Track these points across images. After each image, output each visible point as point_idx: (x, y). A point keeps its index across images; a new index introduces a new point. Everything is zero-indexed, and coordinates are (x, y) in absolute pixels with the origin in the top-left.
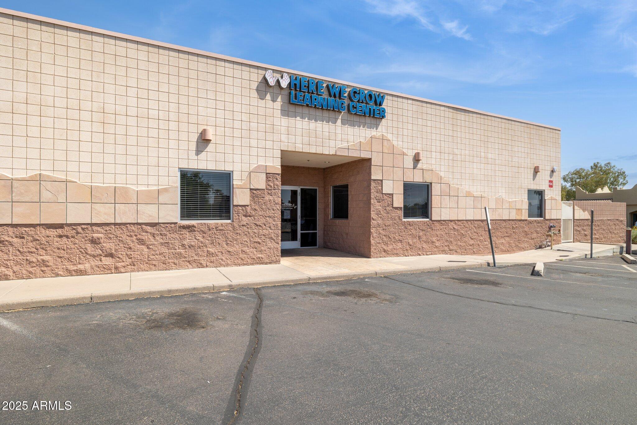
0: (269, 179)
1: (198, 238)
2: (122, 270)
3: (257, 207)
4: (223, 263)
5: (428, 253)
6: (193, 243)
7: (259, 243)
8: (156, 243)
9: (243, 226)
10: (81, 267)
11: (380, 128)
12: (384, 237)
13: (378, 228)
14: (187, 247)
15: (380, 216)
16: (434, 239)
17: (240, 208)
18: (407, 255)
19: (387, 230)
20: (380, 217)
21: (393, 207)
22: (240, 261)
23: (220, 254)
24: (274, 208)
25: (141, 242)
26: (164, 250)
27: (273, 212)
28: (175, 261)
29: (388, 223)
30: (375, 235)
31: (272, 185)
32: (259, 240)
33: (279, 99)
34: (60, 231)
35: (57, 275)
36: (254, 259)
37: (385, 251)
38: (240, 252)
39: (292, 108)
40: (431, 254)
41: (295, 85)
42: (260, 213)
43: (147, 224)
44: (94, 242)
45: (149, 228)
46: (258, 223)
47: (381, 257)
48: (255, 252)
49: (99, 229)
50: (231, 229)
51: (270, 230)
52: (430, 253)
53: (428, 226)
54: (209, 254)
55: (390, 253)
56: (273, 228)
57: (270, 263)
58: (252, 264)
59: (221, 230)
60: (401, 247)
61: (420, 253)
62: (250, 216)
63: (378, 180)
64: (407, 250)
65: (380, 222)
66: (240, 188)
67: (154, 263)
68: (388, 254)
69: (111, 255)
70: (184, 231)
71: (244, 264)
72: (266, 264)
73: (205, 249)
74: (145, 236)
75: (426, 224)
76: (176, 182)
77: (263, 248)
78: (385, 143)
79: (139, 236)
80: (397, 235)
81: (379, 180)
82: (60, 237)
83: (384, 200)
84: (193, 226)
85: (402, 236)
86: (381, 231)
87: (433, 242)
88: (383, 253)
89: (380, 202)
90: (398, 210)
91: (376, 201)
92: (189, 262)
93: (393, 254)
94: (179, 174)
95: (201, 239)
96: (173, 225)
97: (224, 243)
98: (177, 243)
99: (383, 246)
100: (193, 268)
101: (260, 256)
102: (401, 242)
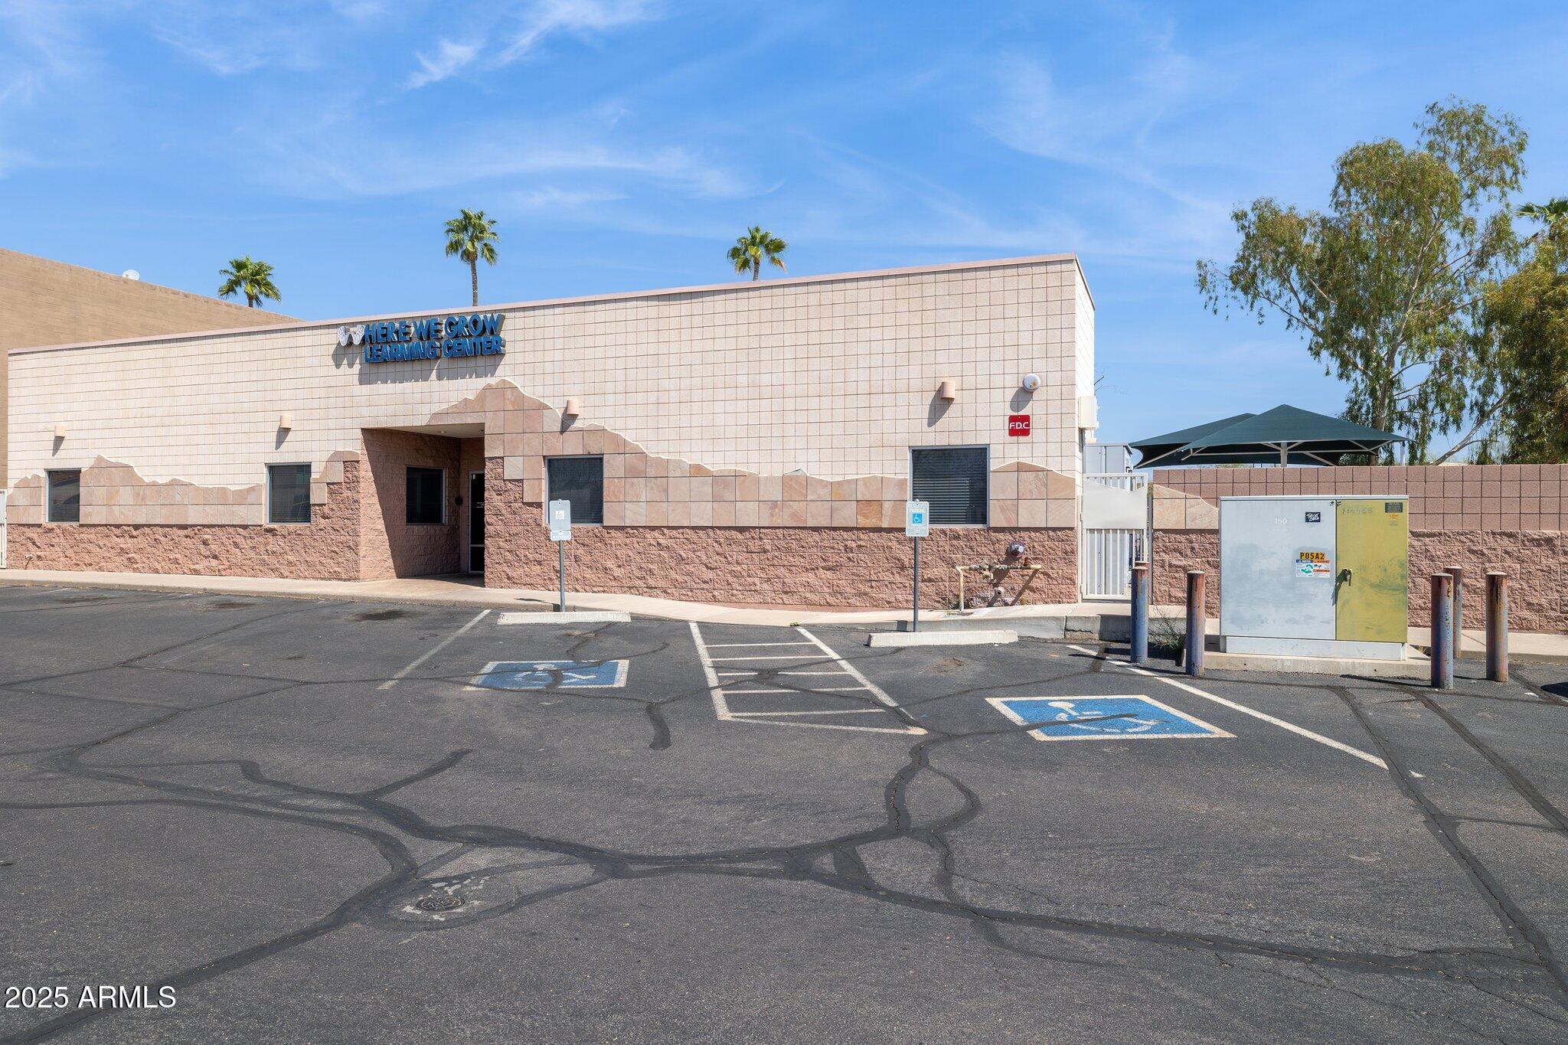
0: (347, 469)
1: (280, 543)
2: (223, 573)
3: (334, 507)
4: (301, 574)
5: (595, 589)
6: (274, 549)
7: (337, 553)
8: (246, 547)
9: (320, 530)
10: (197, 567)
11: (500, 371)
12: (507, 553)
13: (497, 539)
14: (270, 552)
15: (500, 517)
16: (610, 564)
17: (317, 508)
18: (551, 588)
19: (513, 542)
20: (500, 520)
21: (524, 503)
22: (318, 575)
23: (298, 563)
24: (352, 507)
25: (236, 545)
26: (252, 554)
27: (351, 512)
28: (261, 568)
29: (514, 530)
30: (491, 549)
31: (350, 476)
32: (336, 549)
33: (358, 361)
34: (185, 532)
35: (184, 573)
36: (330, 572)
37: (509, 578)
38: (317, 563)
39: (374, 369)
40: (604, 592)
41: (370, 336)
42: (338, 514)
43: (240, 526)
44: (205, 543)
45: (240, 530)
46: (335, 527)
47: (502, 587)
48: (332, 564)
49: (208, 530)
50: (309, 533)
51: (348, 537)
52: (601, 589)
53: (596, 536)
54: (290, 563)
55: (518, 581)
56: (352, 534)
57: (349, 580)
58: (330, 579)
59: (300, 534)
60: (539, 572)
61: (578, 587)
62: (328, 518)
63: (496, 458)
64: (550, 579)
65: (500, 527)
66: (317, 482)
67: (245, 568)
68: (514, 583)
69: (215, 557)
70: (269, 535)
71: (322, 579)
72: (345, 580)
73: (286, 557)
74: (239, 540)
75: (590, 534)
76: (264, 478)
77: (340, 560)
78: (509, 393)
79: (235, 539)
80: (530, 551)
81: (499, 458)
82: (186, 537)
83: (506, 491)
84: (275, 529)
85: (541, 554)
86: (501, 543)
87: (606, 569)
88: (506, 580)
89: (501, 495)
90: (534, 507)
91: (493, 493)
92: (272, 570)
93: (524, 585)
94: (265, 470)
95: (282, 544)
96: (259, 528)
97: (303, 551)
98: (262, 549)
99: (506, 568)
100: (276, 577)
101: (336, 569)
102: (541, 565)
